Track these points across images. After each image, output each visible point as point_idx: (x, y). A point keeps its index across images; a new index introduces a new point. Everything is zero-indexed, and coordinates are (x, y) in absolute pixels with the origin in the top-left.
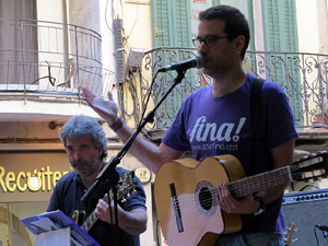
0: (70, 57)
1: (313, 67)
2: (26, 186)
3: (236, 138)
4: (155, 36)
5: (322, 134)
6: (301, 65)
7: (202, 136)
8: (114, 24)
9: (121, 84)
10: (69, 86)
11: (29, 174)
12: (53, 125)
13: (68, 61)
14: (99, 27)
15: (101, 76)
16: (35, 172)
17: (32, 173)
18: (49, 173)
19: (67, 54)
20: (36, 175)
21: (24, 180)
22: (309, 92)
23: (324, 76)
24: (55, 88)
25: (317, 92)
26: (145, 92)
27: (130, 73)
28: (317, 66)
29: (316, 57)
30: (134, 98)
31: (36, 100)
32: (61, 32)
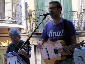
0: (14, 12)
1: (76, 15)
2: (2, 45)
3: (62, 35)
4: (36, 6)
5: (78, 32)
6: (73, 14)
7: (52, 35)
8: (25, 3)
9: (27, 19)
10: (13, 19)
11: (2, 42)
12: (9, 29)
13: (13, 13)
14: (21, 4)
15: (21, 17)
16: (4, 41)
17: (3, 42)
18: (8, 42)
19: (12, 11)
20: (4, 43)
21: (1, 44)
22: (75, 21)
23: (79, 17)
24: (9, 20)
25: (77, 21)
26: (33, 21)
27: (29, 16)
28: (77, 15)
29: (77, 12)
30: (30, 22)
31: (5, 23)
32: (11, 5)
